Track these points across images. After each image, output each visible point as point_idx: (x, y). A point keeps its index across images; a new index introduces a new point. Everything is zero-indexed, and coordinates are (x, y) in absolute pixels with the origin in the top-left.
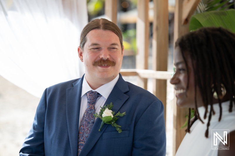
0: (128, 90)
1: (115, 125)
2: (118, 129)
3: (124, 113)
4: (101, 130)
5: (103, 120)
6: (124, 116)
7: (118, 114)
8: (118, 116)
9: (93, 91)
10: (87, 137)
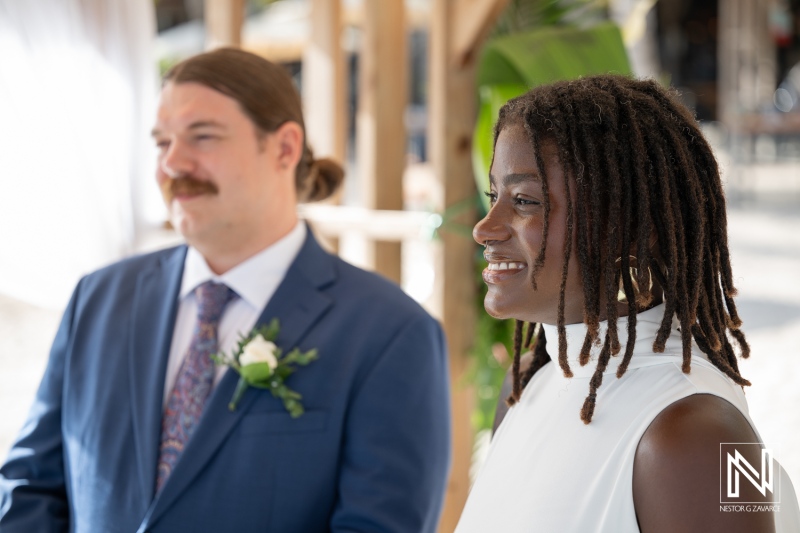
0: (331, 276)
1: (283, 392)
2: (291, 405)
3: (312, 354)
4: (238, 406)
5: (244, 373)
6: (312, 363)
7: (294, 356)
8: (294, 364)
9: (218, 279)
10: (187, 427)
